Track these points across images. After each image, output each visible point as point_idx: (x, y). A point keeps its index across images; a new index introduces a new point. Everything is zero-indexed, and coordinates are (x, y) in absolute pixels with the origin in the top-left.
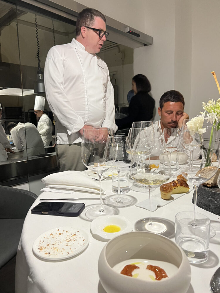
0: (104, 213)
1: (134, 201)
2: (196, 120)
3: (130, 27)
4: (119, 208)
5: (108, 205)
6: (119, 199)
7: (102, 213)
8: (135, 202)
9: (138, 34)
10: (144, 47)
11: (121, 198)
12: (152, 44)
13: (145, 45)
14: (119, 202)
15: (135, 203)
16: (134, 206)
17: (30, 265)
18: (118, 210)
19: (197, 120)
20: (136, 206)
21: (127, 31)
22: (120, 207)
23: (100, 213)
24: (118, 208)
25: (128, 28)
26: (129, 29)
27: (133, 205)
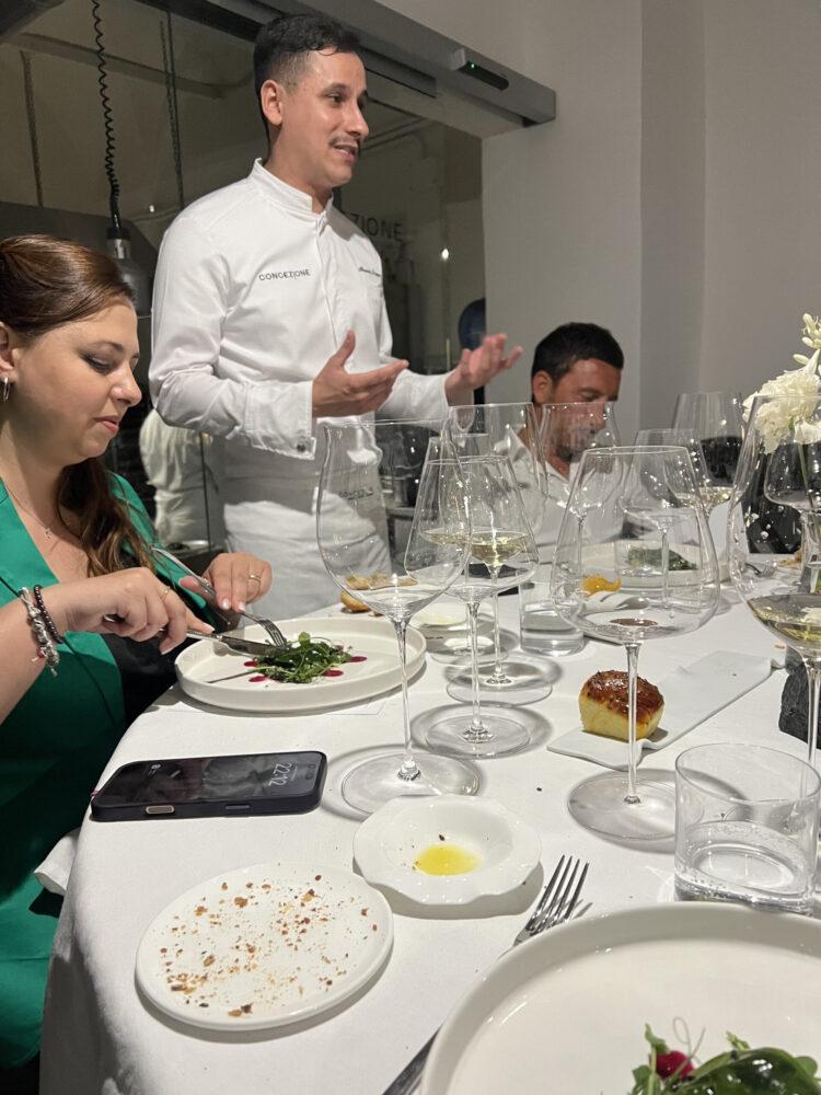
0: (418, 783)
1: (537, 728)
2: (786, 385)
3: (468, 51)
4: (479, 762)
5: (431, 748)
6: (476, 722)
7: (413, 786)
8: (540, 733)
9: (499, 77)
10: (522, 132)
11: (483, 719)
12: (552, 119)
13: (527, 122)
14: (478, 735)
15: (544, 737)
16: (543, 748)
17: (117, 1035)
18: (478, 771)
19: (791, 387)
20: (549, 749)
21: (458, 67)
22: (483, 757)
23: (402, 782)
24: (476, 761)
25: (462, 51)
26: (467, 57)
27: (537, 744)
